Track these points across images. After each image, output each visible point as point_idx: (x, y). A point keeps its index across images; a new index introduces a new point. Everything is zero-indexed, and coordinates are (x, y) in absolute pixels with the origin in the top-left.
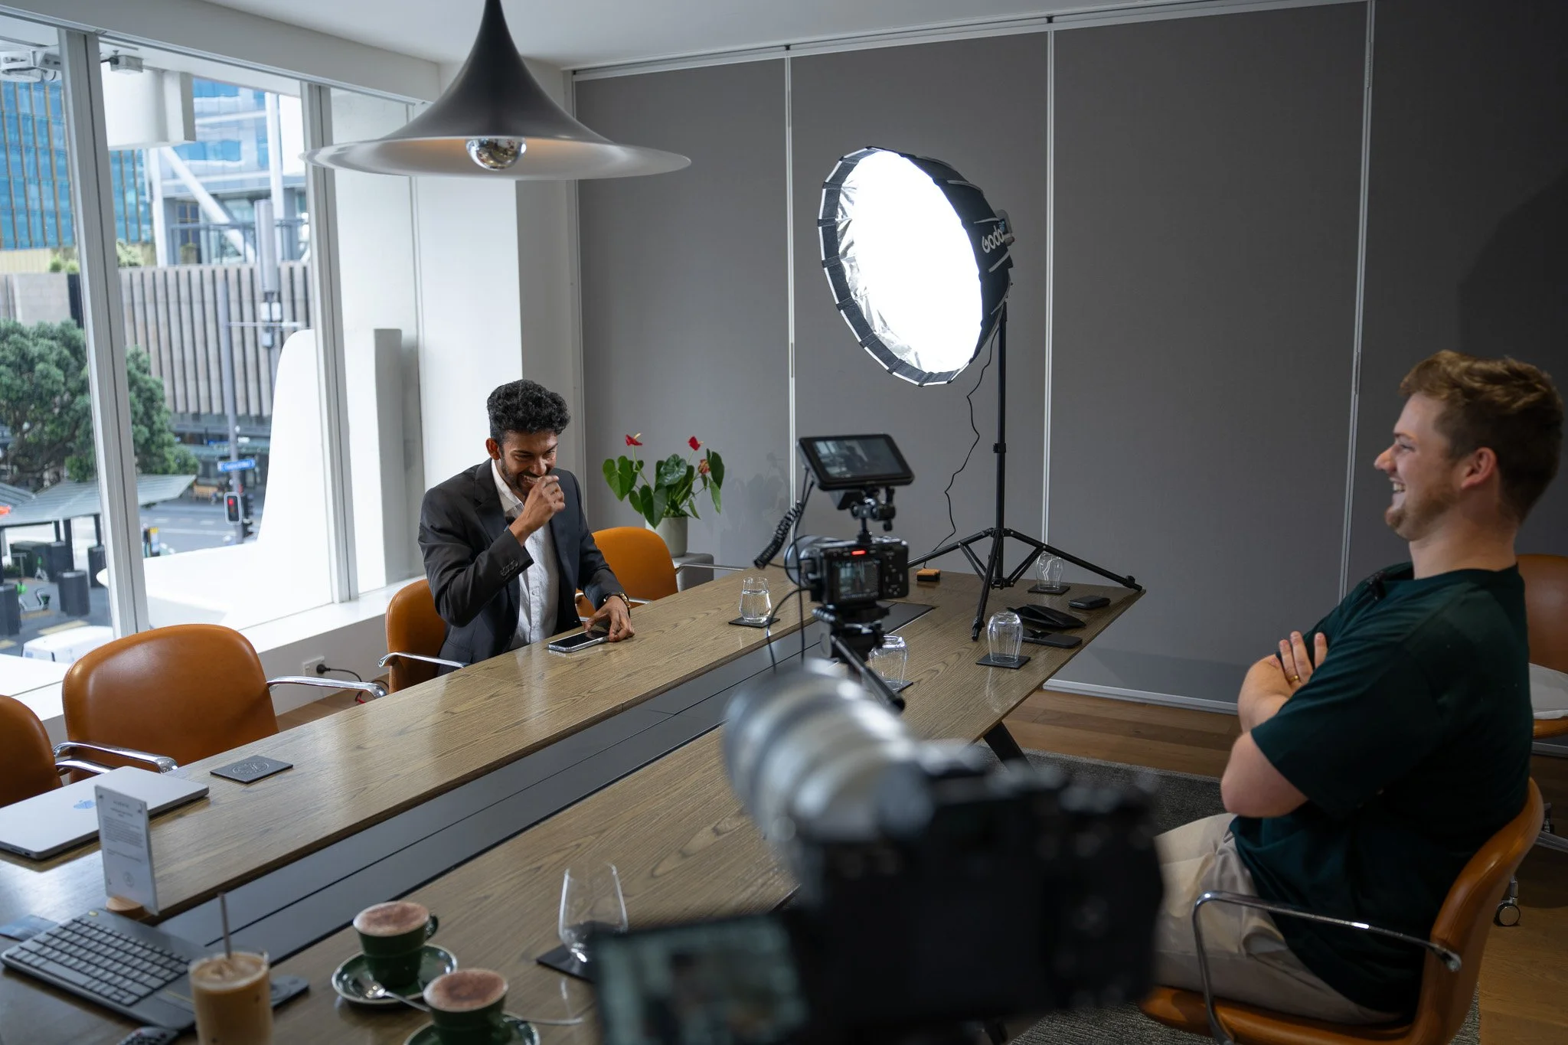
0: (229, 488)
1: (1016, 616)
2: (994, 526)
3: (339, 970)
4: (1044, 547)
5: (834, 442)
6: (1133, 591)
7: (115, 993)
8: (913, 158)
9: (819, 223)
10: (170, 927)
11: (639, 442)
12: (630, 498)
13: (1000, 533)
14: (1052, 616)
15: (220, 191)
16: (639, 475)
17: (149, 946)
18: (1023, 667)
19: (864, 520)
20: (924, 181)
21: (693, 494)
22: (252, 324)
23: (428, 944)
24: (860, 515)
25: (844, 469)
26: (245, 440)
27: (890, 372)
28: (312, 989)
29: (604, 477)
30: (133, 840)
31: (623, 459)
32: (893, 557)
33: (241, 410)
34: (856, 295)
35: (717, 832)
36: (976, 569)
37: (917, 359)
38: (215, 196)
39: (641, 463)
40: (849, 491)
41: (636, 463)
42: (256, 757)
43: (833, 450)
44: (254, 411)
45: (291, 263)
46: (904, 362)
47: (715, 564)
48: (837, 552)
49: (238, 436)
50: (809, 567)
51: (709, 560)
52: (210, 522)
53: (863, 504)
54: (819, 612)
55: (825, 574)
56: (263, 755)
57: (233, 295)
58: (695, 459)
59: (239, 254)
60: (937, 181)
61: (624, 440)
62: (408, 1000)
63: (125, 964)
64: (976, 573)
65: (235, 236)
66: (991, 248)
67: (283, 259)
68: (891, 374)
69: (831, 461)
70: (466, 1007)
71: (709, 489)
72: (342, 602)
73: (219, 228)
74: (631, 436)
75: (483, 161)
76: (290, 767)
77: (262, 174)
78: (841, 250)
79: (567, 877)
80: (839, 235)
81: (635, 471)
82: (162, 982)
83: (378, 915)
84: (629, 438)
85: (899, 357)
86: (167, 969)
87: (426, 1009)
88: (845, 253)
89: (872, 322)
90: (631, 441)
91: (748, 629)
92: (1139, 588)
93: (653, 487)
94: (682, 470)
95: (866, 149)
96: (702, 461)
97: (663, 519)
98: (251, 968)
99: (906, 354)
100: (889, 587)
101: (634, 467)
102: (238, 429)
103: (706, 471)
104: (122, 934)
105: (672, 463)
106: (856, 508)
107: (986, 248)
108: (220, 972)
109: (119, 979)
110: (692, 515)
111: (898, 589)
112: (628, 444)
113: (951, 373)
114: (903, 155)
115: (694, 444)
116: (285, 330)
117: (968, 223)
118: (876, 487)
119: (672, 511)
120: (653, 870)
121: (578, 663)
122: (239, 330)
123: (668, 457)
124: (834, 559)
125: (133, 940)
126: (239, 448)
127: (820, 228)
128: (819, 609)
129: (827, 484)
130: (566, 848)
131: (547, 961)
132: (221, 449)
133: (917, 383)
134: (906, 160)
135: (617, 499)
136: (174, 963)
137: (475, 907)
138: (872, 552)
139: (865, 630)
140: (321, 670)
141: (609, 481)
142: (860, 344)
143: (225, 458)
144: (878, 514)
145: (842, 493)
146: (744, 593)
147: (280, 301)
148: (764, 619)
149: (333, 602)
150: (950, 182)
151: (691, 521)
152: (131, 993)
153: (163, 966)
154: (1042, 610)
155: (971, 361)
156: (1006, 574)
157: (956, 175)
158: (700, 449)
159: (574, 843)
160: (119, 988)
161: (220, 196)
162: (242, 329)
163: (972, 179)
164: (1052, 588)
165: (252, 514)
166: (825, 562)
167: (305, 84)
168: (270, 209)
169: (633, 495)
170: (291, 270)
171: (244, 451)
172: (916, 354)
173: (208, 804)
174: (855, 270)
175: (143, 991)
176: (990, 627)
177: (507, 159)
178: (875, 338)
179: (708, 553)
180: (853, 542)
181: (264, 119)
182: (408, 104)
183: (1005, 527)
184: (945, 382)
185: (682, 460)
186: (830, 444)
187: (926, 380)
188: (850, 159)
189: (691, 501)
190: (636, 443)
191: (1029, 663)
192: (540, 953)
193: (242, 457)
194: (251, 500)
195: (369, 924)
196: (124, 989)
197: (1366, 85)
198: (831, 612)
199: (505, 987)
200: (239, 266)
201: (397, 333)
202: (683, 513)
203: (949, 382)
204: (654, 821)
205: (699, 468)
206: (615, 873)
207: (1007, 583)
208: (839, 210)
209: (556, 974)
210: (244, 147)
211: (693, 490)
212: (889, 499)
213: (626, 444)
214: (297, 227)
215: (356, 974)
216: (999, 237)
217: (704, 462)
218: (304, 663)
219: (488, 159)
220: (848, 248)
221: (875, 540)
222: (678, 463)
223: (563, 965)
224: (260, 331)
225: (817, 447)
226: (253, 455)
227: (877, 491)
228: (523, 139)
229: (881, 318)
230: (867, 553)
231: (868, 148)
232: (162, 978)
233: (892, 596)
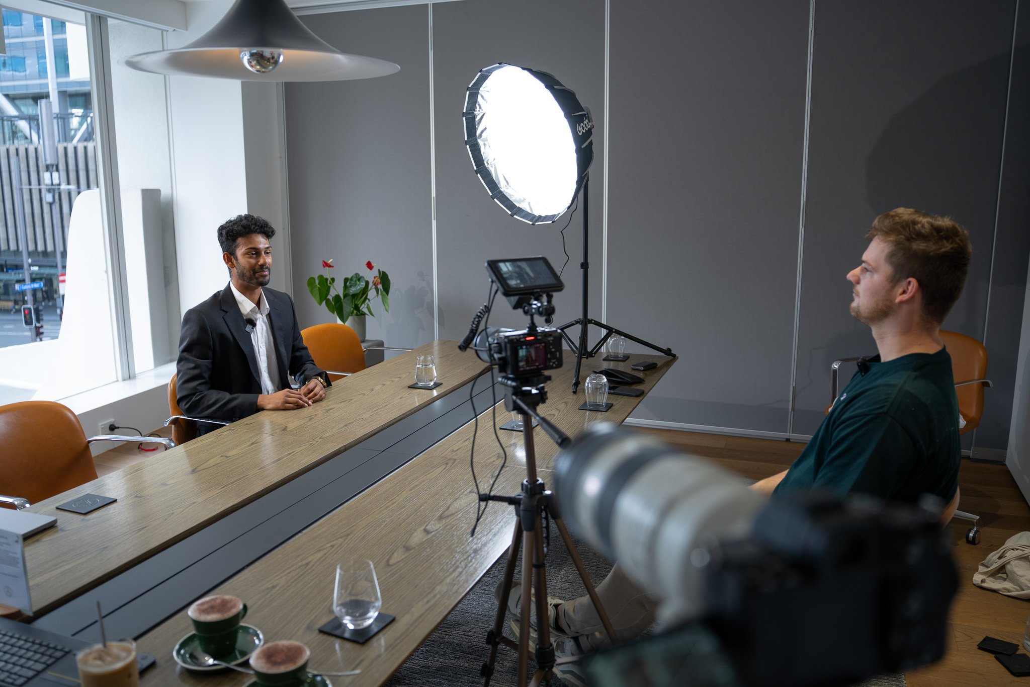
0: (25, 302)
1: (604, 377)
2: (581, 317)
3: (177, 647)
4: (614, 330)
5: (510, 263)
6: (671, 358)
7: (8, 677)
8: (530, 71)
9: (464, 115)
10: (42, 623)
11: (332, 265)
12: (326, 302)
13: (585, 322)
14: (622, 375)
15: (11, 92)
16: (332, 288)
17: (31, 639)
18: (609, 410)
19: (532, 316)
20: (539, 86)
21: (369, 300)
22: (37, 187)
23: (242, 624)
24: (530, 313)
25: (519, 281)
26: (36, 268)
27: (512, 215)
28: (158, 661)
29: (307, 289)
30: (12, 562)
31: (321, 277)
32: (552, 340)
33: (31, 247)
34: (488, 164)
35: (427, 532)
36: (570, 346)
37: (530, 207)
38: (7, 96)
39: (333, 280)
40: (521, 296)
41: (329, 279)
42: (88, 495)
43: (510, 268)
44: (41, 248)
45: (65, 144)
46: (521, 209)
47: (385, 346)
48: (516, 339)
49: (30, 265)
50: (497, 349)
51: (381, 344)
52: (11, 327)
53: (531, 305)
54: (503, 380)
55: (509, 353)
56: (93, 493)
57: (23, 166)
58: (370, 276)
59: (26, 138)
60: (547, 87)
61: (321, 264)
62: (232, 665)
63: (13, 655)
64: (569, 349)
65: (23, 125)
66: (582, 132)
67: (59, 141)
68: (513, 216)
69: (510, 276)
70: (282, 669)
71: (380, 296)
72: (124, 380)
73: (11, 119)
74: (326, 261)
75: (252, 66)
76: (115, 501)
77: (42, 81)
78: (478, 133)
79: (338, 571)
80: (476, 123)
81: (329, 285)
82: (44, 666)
83: (206, 606)
84: (325, 263)
85: (518, 205)
86: (47, 655)
87: (252, 672)
88: (480, 135)
89: (499, 182)
90: (326, 265)
91: (421, 390)
92: (674, 356)
93: (342, 297)
94: (362, 283)
95: (498, 65)
96: (375, 278)
97: (350, 318)
98: (124, 654)
99: (522, 203)
100: (551, 362)
101: (328, 282)
102: (30, 261)
103: (378, 284)
104: (7, 632)
105: (354, 279)
106: (526, 308)
107: (580, 132)
108: (100, 658)
109: (10, 666)
110: (369, 314)
111: (556, 363)
112: (324, 267)
113: (554, 216)
114: (523, 69)
115: (370, 266)
116: (62, 191)
117: (568, 115)
118: (541, 293)
119: (355, 312)
120: (388, 560)
121: (309, 418)
122: (28, 191)
123: (352, 275)
124: (514, 343)
125: (17, 636)
126: (31, 274)
127: (464, 118)
128: (503, 377)
129: (508, 293)
130: (324, 549)
131: (327, 630)
132: (17, 275)
133: (531, 223)
134: (526, 72)
135: (318, 305)
136: (51, 651)
137: (267, 594)
138: (539, 338)
139: (534, 391)
140: (112, 428)
141: (312, 292)
142: (491, 196)
143: (22, 281)
144: (544, 311)
145: (517, 298)
146: (418, 366)
147: (57, 170)
148: (432, 383)
149: (118, 381)
150: (555, 87)
151: (368, 318)
152: (20, 676)
153: (43, 654)
154: (616, 372)
155: (569, 208)
156: (589, 349)
157: (559, 84)
158: (373, 269)
159: (329, 545)
160: (11, 673)
161: (11, 96)
162: (30, 190)
163: (568, 85)
164: (618, 357)
165: (42, 320)
166: (508, 346)
167: (89, 15)
168: (49, 105)
169: (328, 301)
170: (66, 149)
171: (34, 276)
172: (529, 203)
173: (57, 531)
174: (487, 147)
175: (30, 673)
176: (587, 384)
177: (269, 66)
178: (501, 192)
179: (380, 339)
180: (525, 331)
181: (43, 42)
182: (162, 31)
183: (588, 318)
184: (551, 222)
185: (362, 277)
186: (508, 264)
187: (537, 221)
188: (487, 71)
189: (368, 305)
190: (330, 266)
191: (613, 408)
192: (320, 624)
193: (33, 280)
194: (41, 310)
195: (200, 614)
196: (15, 674)
197: (810, 29)
198: (512, 380)
199: (308, 653)
200: (26, 146)
201: (158, 192)
202: (363, 313)
203: (553, 222)
204: (382, 526)
205: (373, 282)
206: (372, 566)
207: (591, 355)
208: (477, 106)
209: (333, 639)
210: (28, 62)
211: (368, 297)
212: (549, 301)
213: (322, 267)
214: (69, 119)
215: (189, 649)
216: (587, 125)
217: (376, 279)
218: (100, 424)
219: (255, 65)
220: (482, 132)
221: (540, 329)
222: (359, 278)
223: (338, 632)
224: (44, 192)
225: (500, 267)
226: (41, 279)
227: (541, 296)
228: (281, 50)
229: (505, 179)
230: (536, 338)
231: (499, 64)
232: (44, 663)
233: (552, 368)
